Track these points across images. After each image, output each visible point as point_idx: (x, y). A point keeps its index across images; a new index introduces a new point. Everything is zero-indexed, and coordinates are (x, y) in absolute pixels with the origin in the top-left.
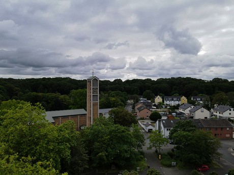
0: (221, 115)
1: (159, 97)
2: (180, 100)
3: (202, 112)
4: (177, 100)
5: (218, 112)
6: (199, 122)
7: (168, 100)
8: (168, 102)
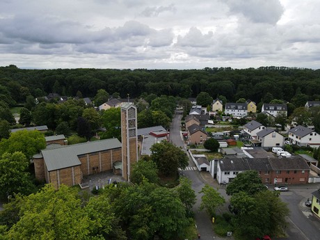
0: (298, 140)
1: (218, 102)
2: (246, 109)
3: (274, 136)
4: (243, 109)
5: (295, 136)
6: (268, 163)
7: (230, 109)
8: (230, 112)
